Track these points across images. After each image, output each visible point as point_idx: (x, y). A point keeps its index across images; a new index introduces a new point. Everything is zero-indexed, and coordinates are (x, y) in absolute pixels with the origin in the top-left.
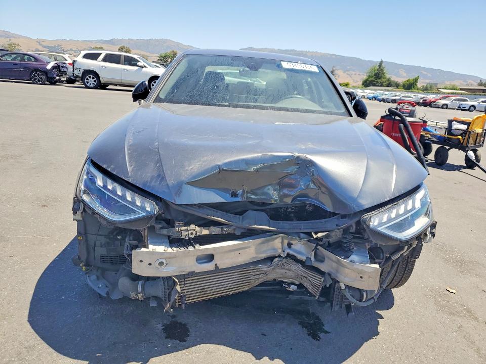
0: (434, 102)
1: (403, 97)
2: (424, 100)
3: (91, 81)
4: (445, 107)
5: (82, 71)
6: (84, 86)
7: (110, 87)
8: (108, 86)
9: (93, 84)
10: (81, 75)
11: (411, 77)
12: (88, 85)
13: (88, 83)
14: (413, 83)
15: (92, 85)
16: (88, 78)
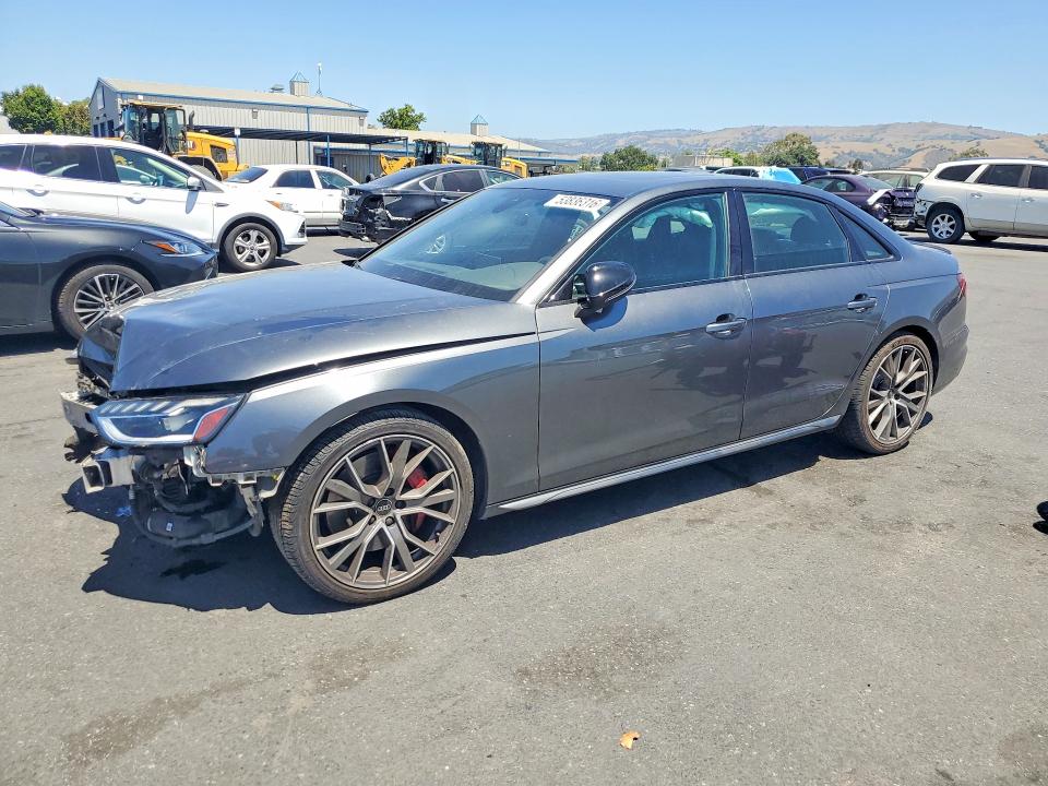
3: (944, 226)
5: (929, 205)
6: (926, 235)
7: (1001, 240)
8: (996, 238)
9: (948, 232)
10: (925, 214)
12: (936, 234)
13: (936, 230)
15: (945, 236)
16: (940, 220)
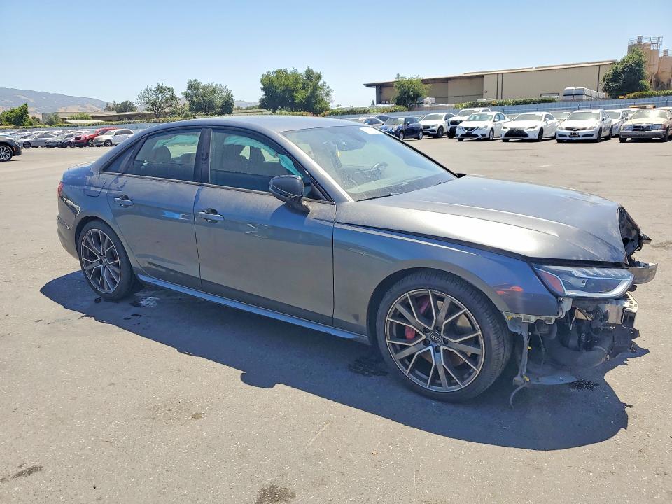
0: (92, 139)
1: (39, 137)
2: (76, 138)
4: (109, 144)
11: (17, 106)
14: (22, 115)
